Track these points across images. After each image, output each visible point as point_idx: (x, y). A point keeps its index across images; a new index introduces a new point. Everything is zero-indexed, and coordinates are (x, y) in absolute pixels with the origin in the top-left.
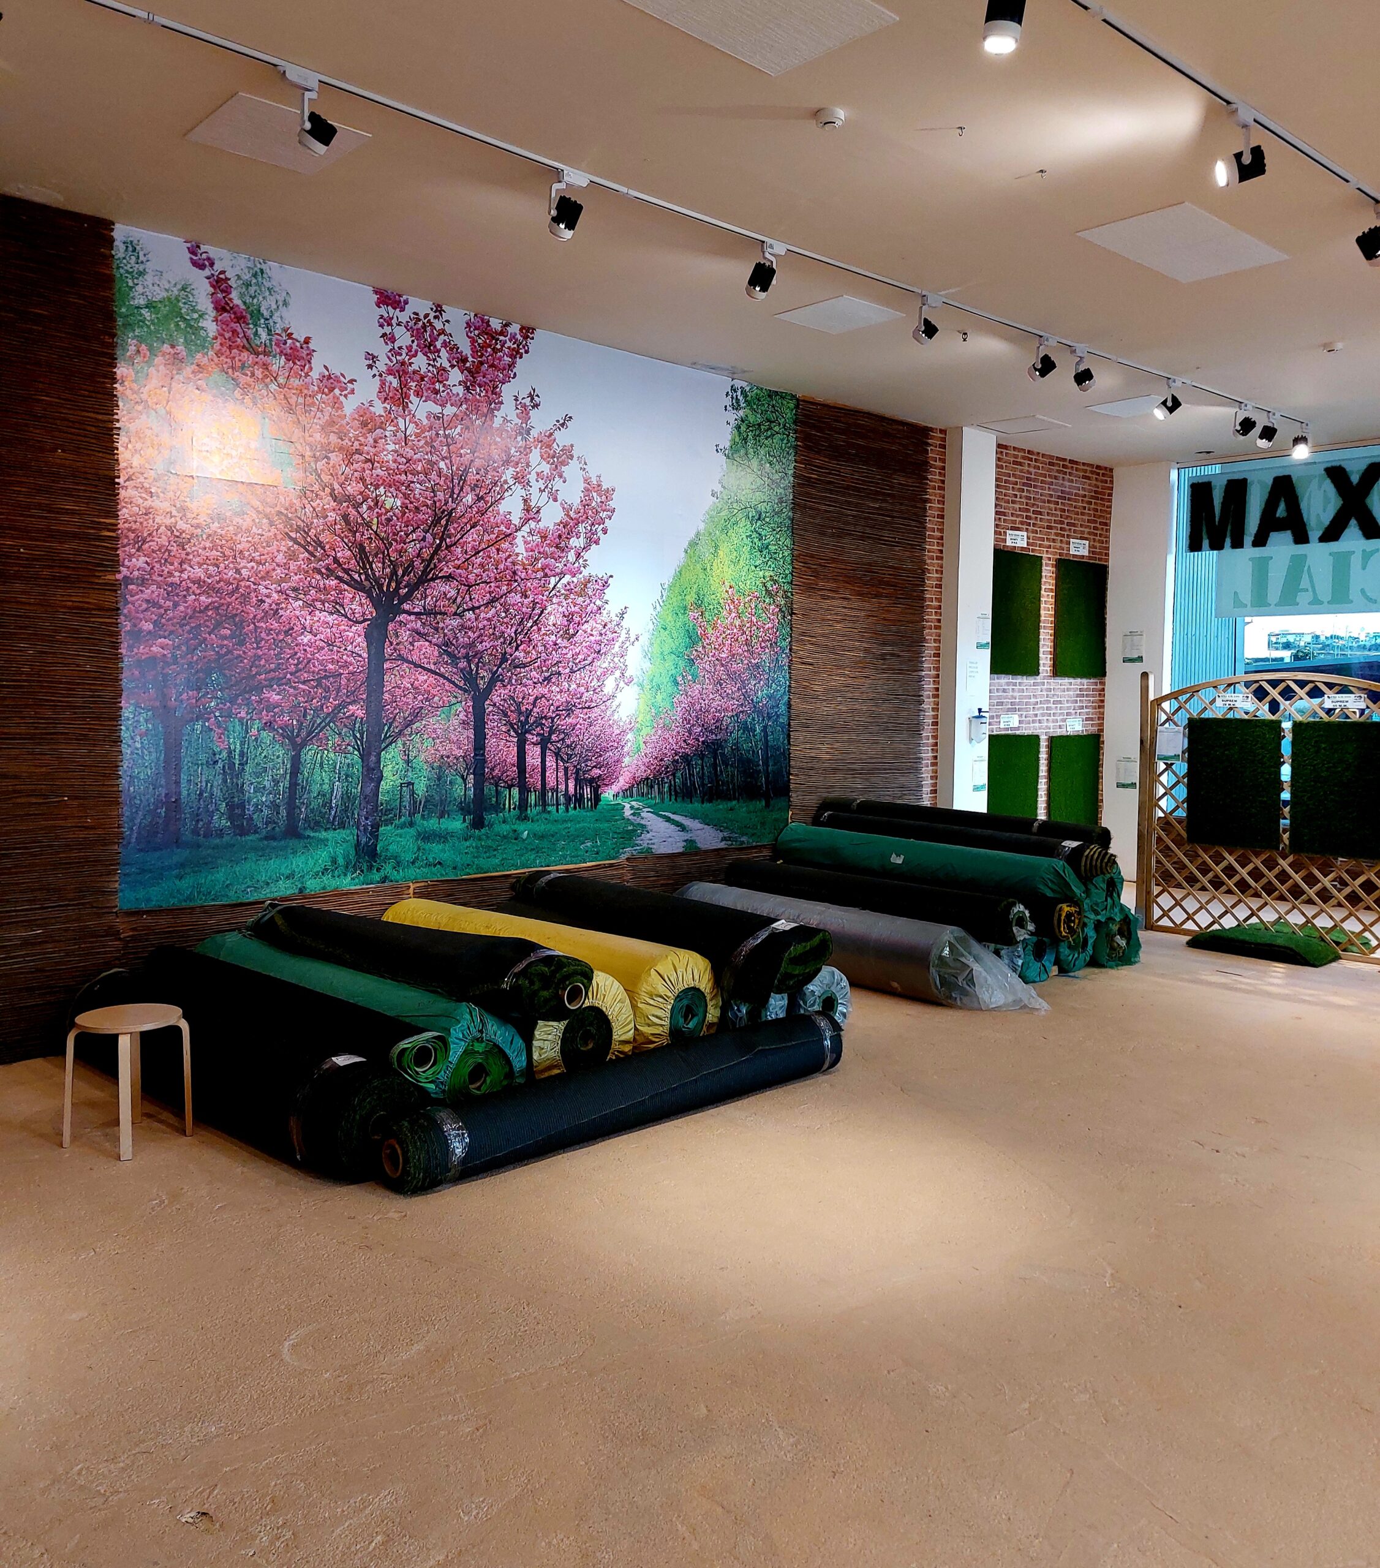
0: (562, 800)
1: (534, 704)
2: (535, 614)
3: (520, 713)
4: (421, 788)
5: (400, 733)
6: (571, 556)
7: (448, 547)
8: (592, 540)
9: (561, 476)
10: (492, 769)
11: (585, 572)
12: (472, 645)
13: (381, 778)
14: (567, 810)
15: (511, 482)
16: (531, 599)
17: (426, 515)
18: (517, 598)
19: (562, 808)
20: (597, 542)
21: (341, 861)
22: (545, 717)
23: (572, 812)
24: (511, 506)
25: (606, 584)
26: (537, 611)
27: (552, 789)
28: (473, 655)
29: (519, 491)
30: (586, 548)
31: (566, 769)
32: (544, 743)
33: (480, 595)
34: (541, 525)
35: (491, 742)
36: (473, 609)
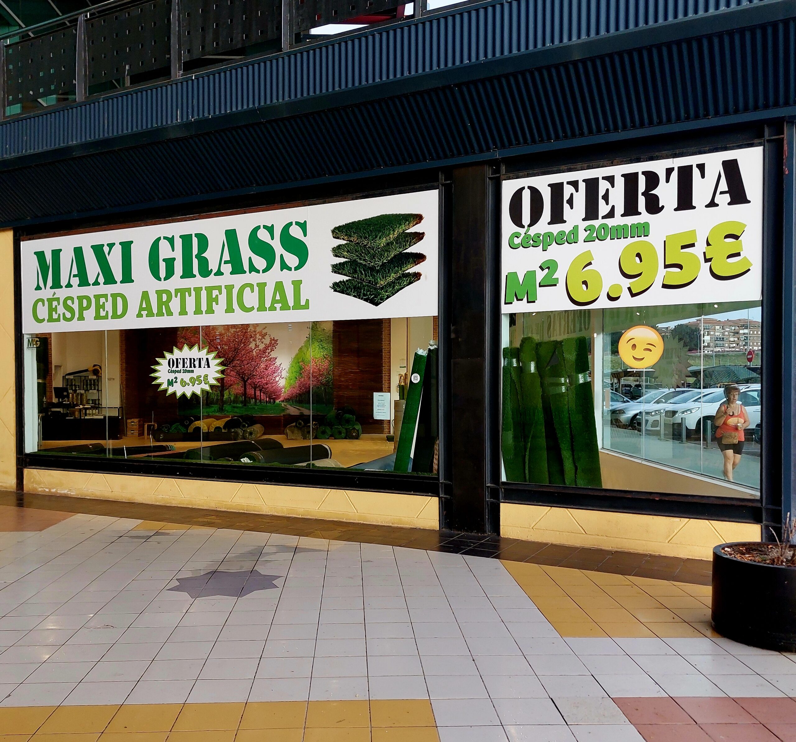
0: (265, 402)
1: (258, 383)
2: (258, 365)
3: (254, 385)
4: (232, 398)
5: (228, 388)
6: (267, 354)
7: (238, 354)
8: (272, 350)
9: (264, 338)
10: (248, 395)
11: (271, 357)
12: (243, 372)
13: (224, 396)
14: (267, 404)
15: (252, 341)
16: (257, 362)
17: (233, 349)
18: (254, 363)
19: (265, 404)
20: (274, 350)
21: (216, 410)
22: (261, 386)
23: (268, 404)
24: (252, 345)
25: (276, 359)
26: (259, 365)
27: (263, 400)
28: (243, 373)
29: (254, 343)
30: (271, 352)
31: (266, 396)
32: (261, 391)
33: (245, 362)
34: (259, 348)
35: (248, 390)
36: (243, 365)
